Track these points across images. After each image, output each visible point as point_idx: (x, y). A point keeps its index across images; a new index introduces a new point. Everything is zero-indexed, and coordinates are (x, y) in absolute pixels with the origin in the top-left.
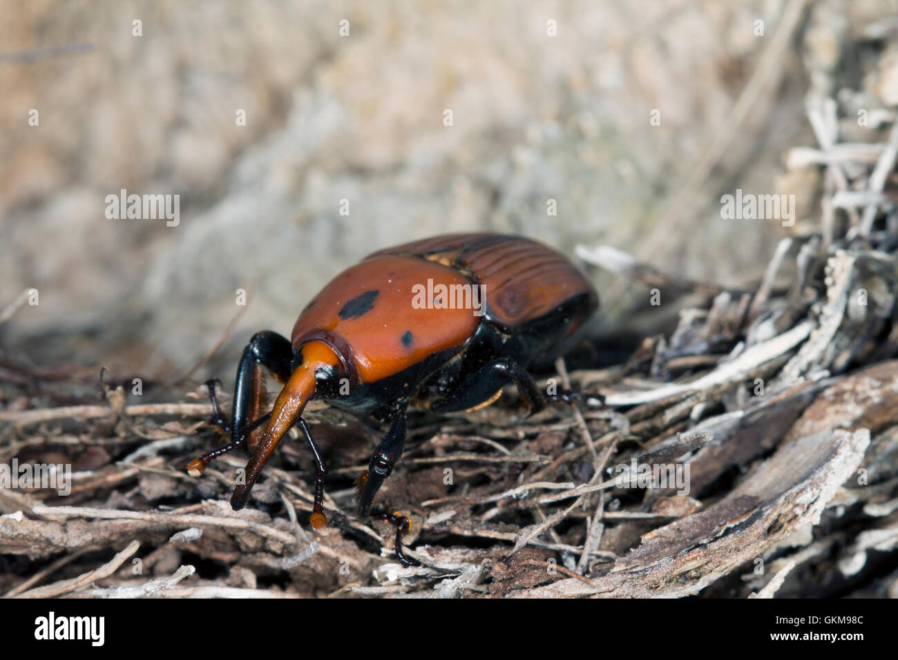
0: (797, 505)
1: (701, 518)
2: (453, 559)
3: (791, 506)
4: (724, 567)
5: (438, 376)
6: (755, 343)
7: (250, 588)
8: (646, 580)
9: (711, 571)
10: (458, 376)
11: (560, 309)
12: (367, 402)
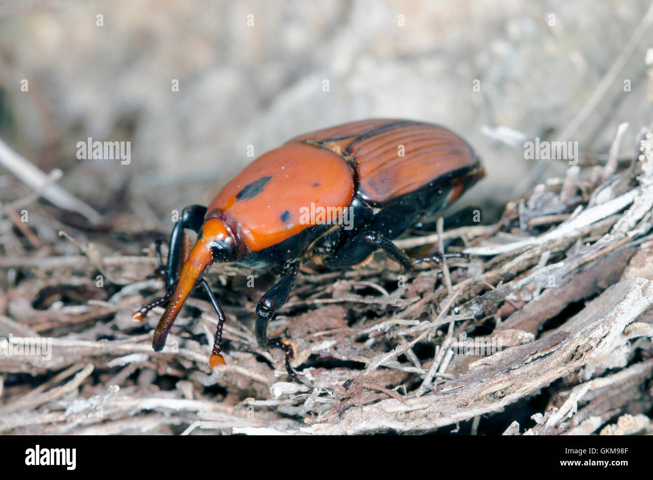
0: (591, 339)
1: (519, 349)
2: (332, 378)
3: (587, 339)
4: (524, 388)
5: (323, 240)
6: (595, 205)
7: (188, 399)
8: (457, 399)
9: (514, 392)
10: (339, 241)
11: (431, 185)
12: (260, 264)
